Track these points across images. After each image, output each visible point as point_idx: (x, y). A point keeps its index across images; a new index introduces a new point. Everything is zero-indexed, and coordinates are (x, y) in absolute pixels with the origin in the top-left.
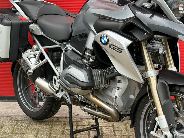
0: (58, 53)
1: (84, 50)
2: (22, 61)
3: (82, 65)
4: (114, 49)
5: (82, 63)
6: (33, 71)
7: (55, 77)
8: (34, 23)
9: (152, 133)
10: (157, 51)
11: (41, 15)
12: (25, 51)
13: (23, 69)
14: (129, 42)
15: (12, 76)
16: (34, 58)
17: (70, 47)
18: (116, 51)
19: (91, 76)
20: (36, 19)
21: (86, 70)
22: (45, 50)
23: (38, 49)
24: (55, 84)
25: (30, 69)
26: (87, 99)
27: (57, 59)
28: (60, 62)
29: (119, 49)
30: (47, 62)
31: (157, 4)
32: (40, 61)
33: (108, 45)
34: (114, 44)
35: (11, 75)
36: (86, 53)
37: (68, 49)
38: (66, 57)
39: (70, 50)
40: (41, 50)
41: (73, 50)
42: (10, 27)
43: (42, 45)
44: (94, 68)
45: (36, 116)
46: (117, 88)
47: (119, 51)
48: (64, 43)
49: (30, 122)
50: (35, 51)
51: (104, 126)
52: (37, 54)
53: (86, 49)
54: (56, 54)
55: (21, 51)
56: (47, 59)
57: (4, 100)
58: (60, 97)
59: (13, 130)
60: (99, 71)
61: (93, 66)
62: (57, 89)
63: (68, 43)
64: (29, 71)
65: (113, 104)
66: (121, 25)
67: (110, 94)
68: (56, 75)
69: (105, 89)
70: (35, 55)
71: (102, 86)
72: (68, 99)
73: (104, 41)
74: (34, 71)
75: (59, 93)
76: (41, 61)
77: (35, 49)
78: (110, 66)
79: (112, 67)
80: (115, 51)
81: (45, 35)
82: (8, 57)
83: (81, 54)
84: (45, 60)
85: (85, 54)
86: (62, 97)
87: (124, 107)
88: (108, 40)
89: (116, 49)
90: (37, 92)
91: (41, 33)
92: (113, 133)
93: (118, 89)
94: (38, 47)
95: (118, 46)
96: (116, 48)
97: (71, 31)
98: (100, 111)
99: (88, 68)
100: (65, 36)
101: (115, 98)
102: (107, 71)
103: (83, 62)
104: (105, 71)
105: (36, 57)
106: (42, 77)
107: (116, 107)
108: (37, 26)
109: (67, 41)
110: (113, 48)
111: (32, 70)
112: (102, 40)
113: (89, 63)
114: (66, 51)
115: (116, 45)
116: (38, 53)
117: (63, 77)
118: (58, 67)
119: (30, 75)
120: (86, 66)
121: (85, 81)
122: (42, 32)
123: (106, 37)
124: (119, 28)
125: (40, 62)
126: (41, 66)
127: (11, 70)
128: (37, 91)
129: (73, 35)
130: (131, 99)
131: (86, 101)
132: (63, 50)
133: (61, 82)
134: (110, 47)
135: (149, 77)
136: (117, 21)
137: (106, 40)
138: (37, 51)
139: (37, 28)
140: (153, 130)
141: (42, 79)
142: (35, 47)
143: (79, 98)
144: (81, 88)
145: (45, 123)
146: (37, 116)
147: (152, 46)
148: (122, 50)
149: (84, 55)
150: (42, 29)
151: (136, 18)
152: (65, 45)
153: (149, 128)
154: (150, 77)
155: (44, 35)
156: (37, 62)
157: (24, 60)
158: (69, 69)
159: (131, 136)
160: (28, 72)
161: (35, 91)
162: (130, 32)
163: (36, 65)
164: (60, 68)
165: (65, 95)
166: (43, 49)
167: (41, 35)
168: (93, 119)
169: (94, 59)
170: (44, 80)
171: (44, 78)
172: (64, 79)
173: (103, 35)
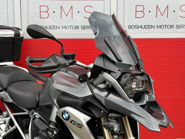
0: (26, 119)
3: (46, 138)
4: (75, 125)
5: (46, 136)
8: (4, 91)
10: (112, 129)
11: (11, 82)
14: (88, 118)
16: (4, 125)
17: (37, 115)
20: (6, 87)
22: (15, 116)
23: (8, 116)
25: (0, 136)
27: (26, 126)
28: (28, 129)
30: (17, 129)
31: (111, 85)
32: (10, 127)
33: (69, 121)
34: (75, 120)
36: (51, 126)
37: (36, 116)
38: (34, 125)
39: (37, 118)
40: (11, 117)
41: (40, 118)
43: (12, 112)
47: (80, 127)
48: (33, 111)
50: (5, 117)
52: (7, 121)
53: (50, 122)
56: (16, 126)
63: (36, 111)
66: (81, 102)
70: (5, 122)
73: (66, 117)
74: (4, 138)
76: (12, 127)
81: (14, 102)
84: (14, 127)
89: (76, 125)
91: (11, 100)
94: (8, 113)
95: (78, 122)
96: (76, 123)
97: (38, 100)
100: (34, 106)
103: (48, 134)
105: (6, 123)
108: (7, 94)
111: (2, 138)
112: (63, 115)
113: (53, 135)
114: (34, 119)
115: (76, 121)
116: (8, 119)
118: (27, 135)
123: (67, 113)
124: (79, 105)
125: (9, 129)
129: (40, 104)
132: (31, 118)
134: (71, 122)
136: (77, 98)
137: (67, 116)
138: (7, 117)
139: (6, 96)
142: (5, 113)
147: (108, 125)
148: (82, 126)
150: (12, 97)
151: (93, 97)
152: (33, 113)
156: (7, 128)
162: (89, 108)
163: (6, 132)
164: (29, 135)
166: (13, 116)
167: (10, 102)
169: (58, 132)
173: (65, 112)
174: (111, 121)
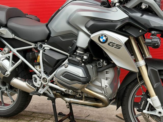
5: (78, 61)
6: (11, 73)
8: (1, 27)
9: (144, 111)
17: (47, 47)
18: (115, 47)
20: (5, 23)
21: (82, 66)
22: (18, 51)
23: (10, 51)
24: (36, 82)
25: (7, 71)
26: (74, 92)
29: (118, 46)
31: (148, 5)
33: (107, 43)
34: (113, 42)
37: (45, 48)
40: (14, 52)
43: (14, 47)
46: (106, 79)
47: (118, 48)
48: (39, 44)
54: (31, 54)
56: (22, 60)
58: (42, 93)
62: (39, 86)
64: (7, 73)
65: (103, 93)
68: (35, 73)
72: (50, 94)
73: (103, 40)
76: (16, 63)
77: (7, 52)
79: (101, 61)
80: (113, 47)
81: (16, 37)
84: (20, 61)
85: (76, 52)
86: (44, 93)
91: (11, 36)
95: (117, 43)
96: (115, 45)
97: (48, 32)
98: (86, 100)
101: (105, 88)
102: (97, 65)
107: (106, 95)
108: (7, 30)
110: (112, 45)
112: (100, 39)
113: (83, 60)
114: (44, 51)
115: (115, 43)
116: (11, 55)
117: (61, 75)
118: (37, 66)
119: (7, 76)
120: (81, 63)
122: (13, 35)
123: (105, 36)
132: (40, 50)
134: (109, 44)
135: (140, 66)
136: (112, 22)
137: (105, 39)
138: (10, 53)
139: (7, 32)
140: (145, 109)
141: (18, 79)
142: (6, 49)
143: (66, 92)
144: (82, 83)
147: (152, 41)
148: (121, 46)
151: (130, 18)
152: (41, 46)
153: (141, 108)
154: (141, 67)
155: (15, 38)
158: (66, 67)
165: (47, 90)
166: (16, 51)
167: (12, 38)
168: (68, 108)
169: (88, 56)
170: (20, 79)
171: (19, 78)
172: (61, 77)
173: (102, 35)
174: (154, 38)
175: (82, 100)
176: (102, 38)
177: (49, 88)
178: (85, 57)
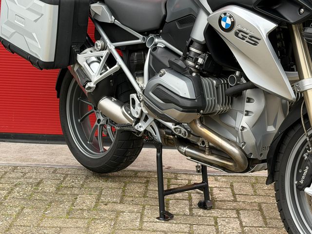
0: (139, 53)
1: (187, 45)
2: (76, 68)
3: (184, 70)
6: (96, 85)
7: (134, 96)
8: (98, 2)
9: (307, 190)
12: (81, 51)
13: (77, 83)
15: (58, 97)
16: (98, 64)
17: (161, 42)
18: (247, 41)
19: (199, 89)
21: (191, 78)
22: (117, 48)
23: (104, 48)
24: (134, 108)
25: (91, 82)
26: (189, 133)
27: (137, 65)
28: (143, 69)
29: (253, 39)
30: (121, 70)
32: (108, 68)
33: (233, 32)
34: (245, 30)
35: (56, 97)
36: (192, 49)
38: (154, 60)
39: (161, 47)
40: (110, 50)
41: (166, 48)
42: (57, 6)
43: (112, 41)
44: (205, 76)
45: (98, 167)
46: (245, 113)
47: (253, 42)
48: (151, 36)
49: (87, 178)
50: (100, 51)
51: (216, 187)
52: (102, 57)
53: (192, 42)
54: (137, 55)
55: (75, 50)
56: (120, 64)
57: (41, 142)
58: (142, 130)
59: (58, 189)
60: (215, 82)
61: (203, 72)
62: (137, 116)
63: (158, 37)
64: (89, 84)
65: (238, 141)
67: (231, 122)
68: (135, 92)
69: (223, 115)
70: (98, 58)
71: (219, 108)
72: (156, 134)
73: (227, 24)
74: (98, 84)
75: (140, 124)
76: (110, 68)
77: (100, 48)
78: (234, 73)
79: (238, 73)
80: (244, 41)
81: (117, 23)
82: (53, 60)
83: (181, 53)
84: (116, 66)
85: (189, 51)
86: (145, 131)
87: (257, 147)
88: (233, 23)
89: (247, 39)
90: (101, 125)
91: (110, 19)
92: (232, 198)
93: (247, 113)
94: (105, 43)
95: (252, 34)
96: (248, 36)
97: (164, 13)
98: (212, 154)
99: (194, 74)
100: (153, 24)
101: (241, 130)
102: (227, 81)
103: (186, 64)
104: (224, 81)
105: (100, 60)
106: (110, 96)
107: (243, 146)
108: (104, 7)
109: (156, 32)
110: (242, 37)
111: (94, 84)
112: (222, 22)
113: (197, 66)
114: (155, 49)
116: (104, 53)
118: (140, 78)
119: (89, 91)
120: (191, 72)
121: (189, 98)
122: (113, 17)
123: (231, 16)
125: (107, 70)
126: (109, 78)
127: (55, 86)
128: (101, 123)
129: (167, 20)
130: (269, 133)
131: (189, 136)
132: (148, 49)
133: (145, 99)
134: (237, 34)
135: (305, 89)
138: (103, 50)
139: (103, 12)
140: (309, 186)
141: (111, 99)
142: (99, 43)
143: (175, 131)
144: (182, 109)
145: (114, 179)
146: (100, 166)
149: (188, 53)
150: (113, 12)
152: (152, 40)
153: (302, 182)
154: (306, 91)
155: (115, 23)
156: (102, 70)
157: (80, 66)
158: (161, 76)
159: (265, 203)
160: (87, 87)
161: (96, 123)
162: (275, 8)
163: (101, 74)
164: (143, 79)
165: (151, 126)
166: (114, 47)
167: (110, 22)
168: (199, 171)
169: (206, 59)
170: (114, 101)
171: (114, 99)
172: (151, 94)
173: (225, 15)
175: (203, 151)
176: (225, 21)
177: (154, 122)
178: (200, 61)
